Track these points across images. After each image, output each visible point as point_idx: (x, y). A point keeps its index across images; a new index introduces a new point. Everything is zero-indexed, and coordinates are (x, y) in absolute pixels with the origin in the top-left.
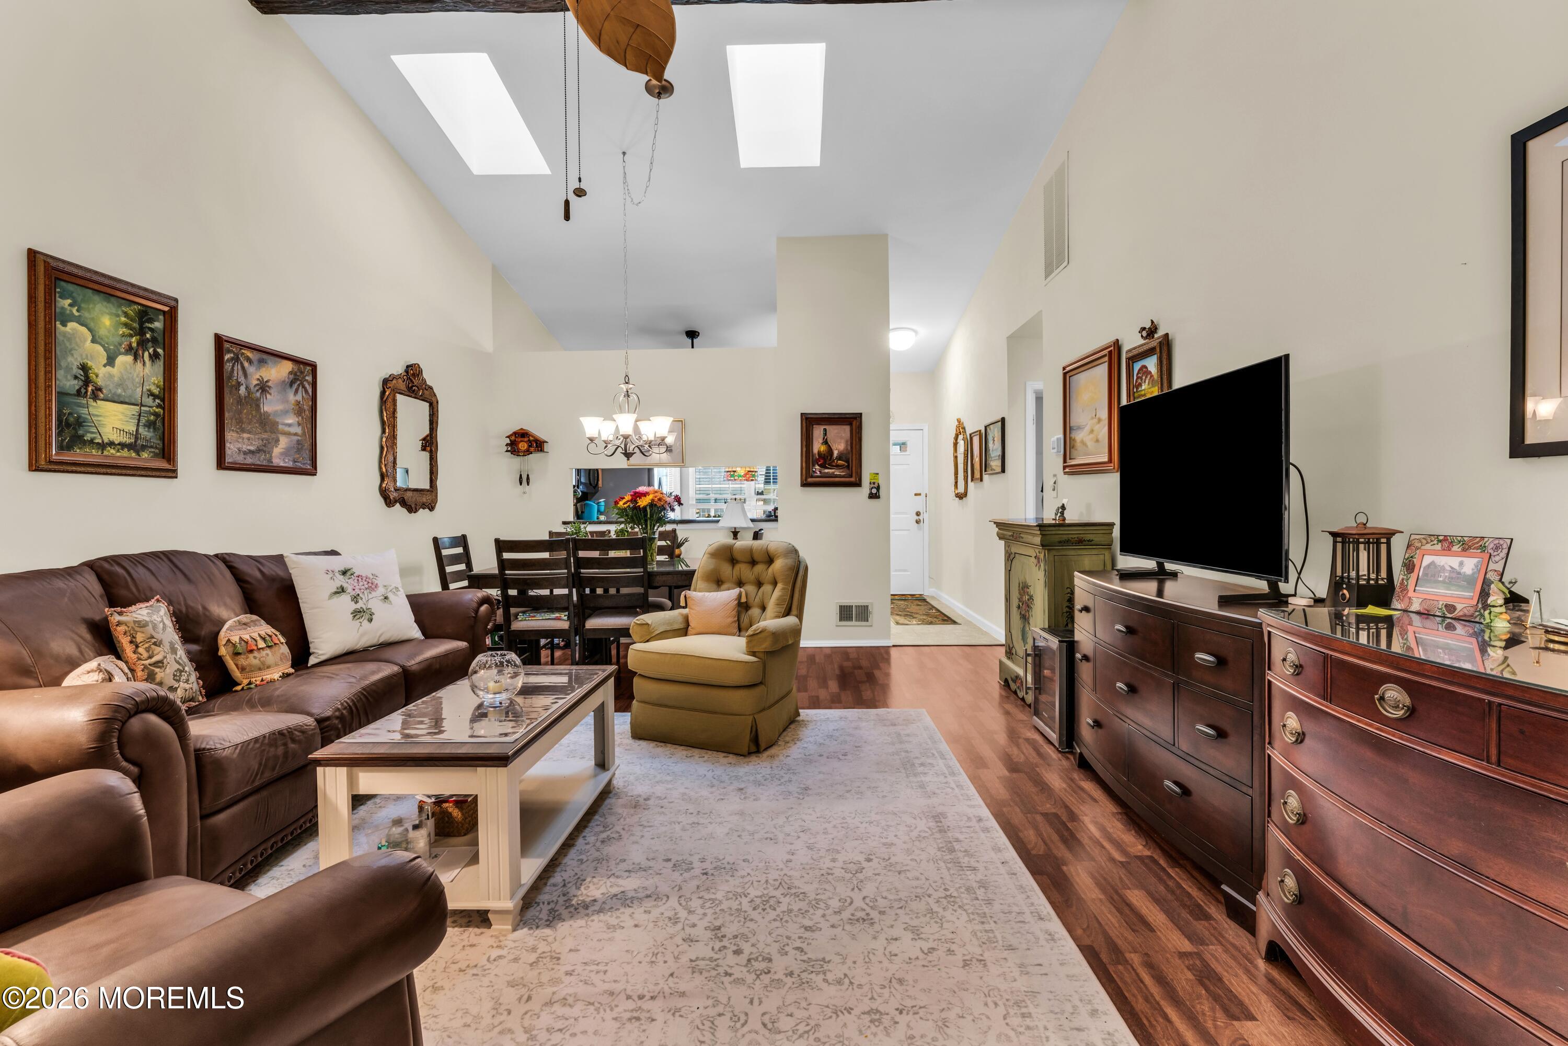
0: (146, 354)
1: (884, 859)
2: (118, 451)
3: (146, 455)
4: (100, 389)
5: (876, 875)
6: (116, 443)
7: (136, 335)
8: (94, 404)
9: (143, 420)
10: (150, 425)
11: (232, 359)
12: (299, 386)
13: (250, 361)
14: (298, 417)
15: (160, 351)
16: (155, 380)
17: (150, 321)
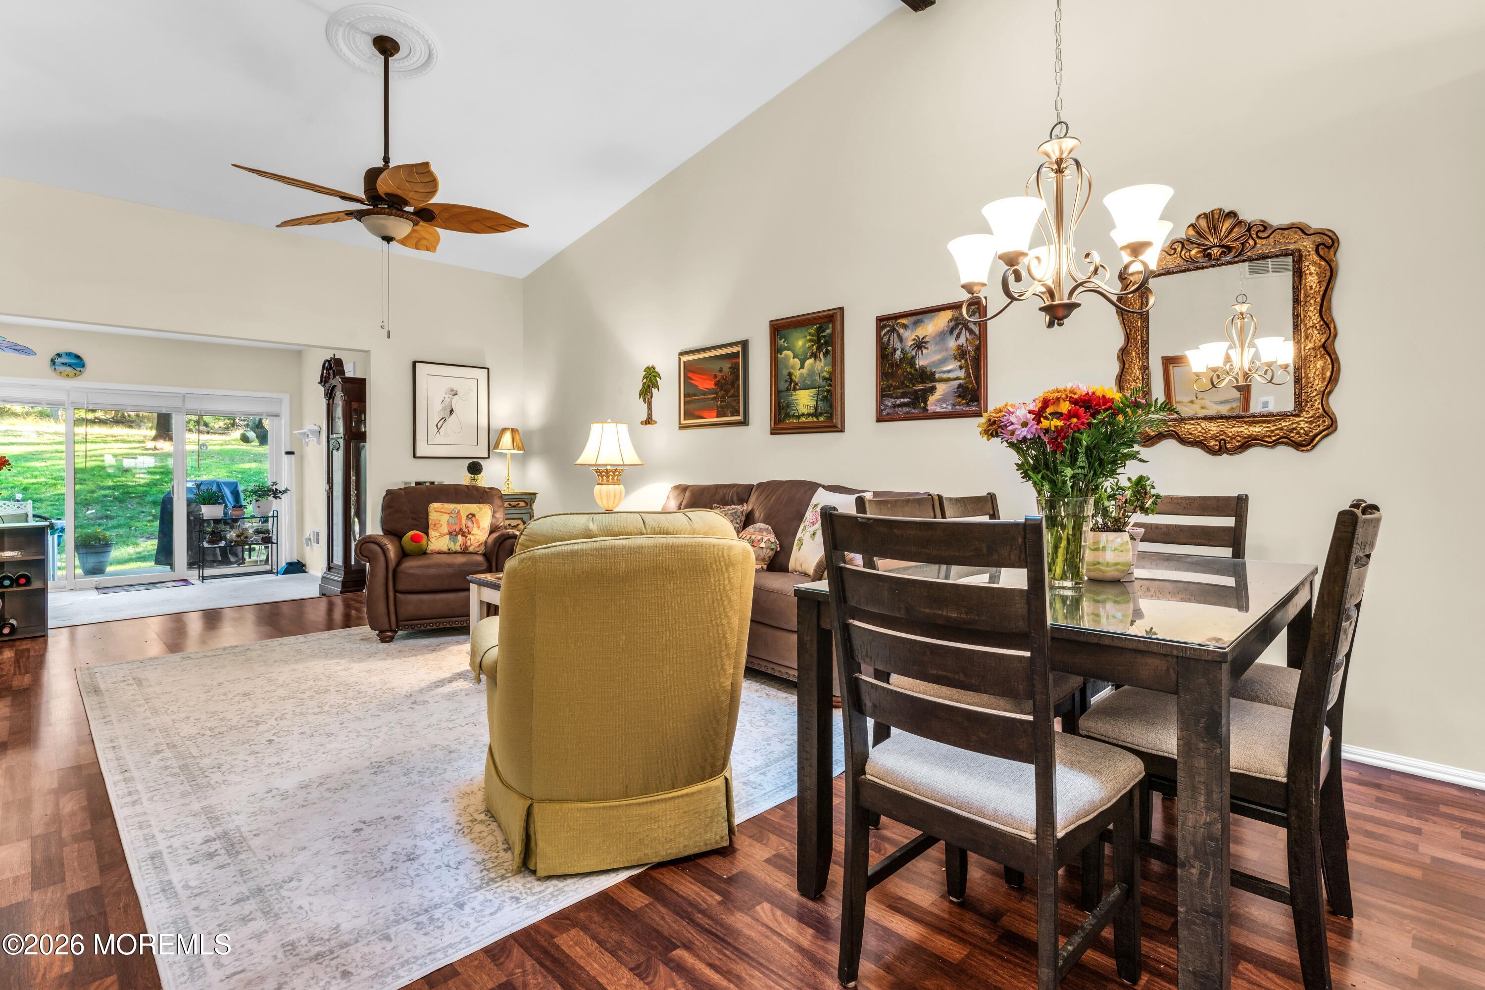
0: (821, 354)
3: (821, 419)
4: (797, 384)
7: (815, 344)
11: (888, 331)
12: (961, 329)
13: (905, 327)
14: (960, 361)
15: (830, 348)
16: (827, 369)
17: (824, 331)
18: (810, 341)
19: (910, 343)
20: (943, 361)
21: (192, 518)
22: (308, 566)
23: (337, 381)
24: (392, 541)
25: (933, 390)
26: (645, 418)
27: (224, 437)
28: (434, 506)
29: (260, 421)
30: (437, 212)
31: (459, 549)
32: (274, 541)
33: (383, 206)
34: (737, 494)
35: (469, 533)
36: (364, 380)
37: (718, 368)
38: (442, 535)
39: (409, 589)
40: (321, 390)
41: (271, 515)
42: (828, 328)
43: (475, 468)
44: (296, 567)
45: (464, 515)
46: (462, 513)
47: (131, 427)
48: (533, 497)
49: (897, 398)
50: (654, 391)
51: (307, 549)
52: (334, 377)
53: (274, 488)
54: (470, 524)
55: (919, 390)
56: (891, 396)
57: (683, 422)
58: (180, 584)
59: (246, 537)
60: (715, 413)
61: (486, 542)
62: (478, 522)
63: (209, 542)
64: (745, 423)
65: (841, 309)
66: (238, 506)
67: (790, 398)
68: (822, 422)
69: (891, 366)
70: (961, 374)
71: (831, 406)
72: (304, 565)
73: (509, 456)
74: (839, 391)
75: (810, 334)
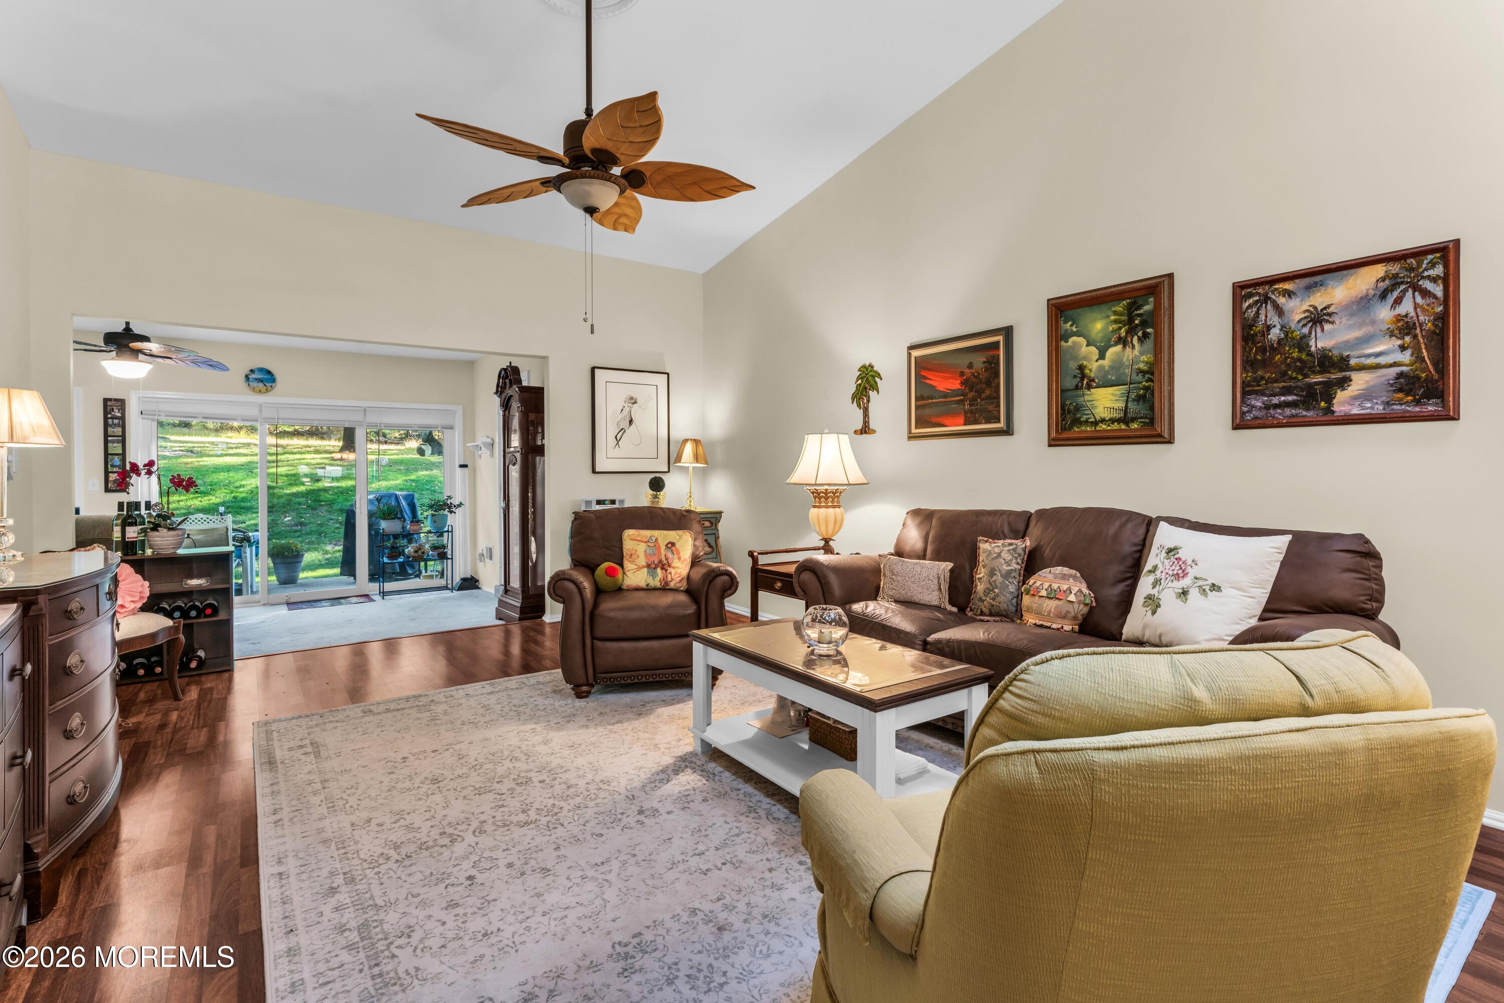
0: (1135, 339)
1: (453, 885)
2: (1109, 426)
3: (1136, 426)
4: (1093, 380)
5: (458, 865)
6: (1107, 419)
7: (1124, 326)
8: (1089, 393)
9: (1133, 396)
10: (1140, 399)
11: (1257, 302)
12: (1404, 291)
13: (1289, 294)
14: (1402, 338)
15: (1149, 330)
16: (1144, 358)
17: (1139, 308)
18: (1115, 322)
19: (1298, 317)
20: (1367, 339)
21: (373, 532)
22: (481, 581)
23: (514, 391)
24: (585, 576)
25: (1344, 382)
26: (859, 426)
27: (399, 447)
28: (629, 533)
29: (431, 433)
30: (648, 175)
31: (658, 584)
32: (449, 557)
33: (587, 169)
34: (1009, 524)
35: (670, 566)
36: (542, 389)
37: (967, 362)
38: (640, 568)
39: (608, 636)
40: (497, 400)
41: (446, 529)
42: (1147, 303)
43: (657, 485)
44: (470, 583)
45: (662, 544)
46: (660, 541)
47: (323, 438)
48: (718, 516)
49: (1274, 395)
50: (872, 394)
51: (480, 565)
52: (511, 386)
53: (449, 502)
54: (670, 555)
55: (1316, 383)
56: (1257, 393)
57: (914, 431)
58: (362, 600)
59: (423, 553)
60: (962, 420)
61: (688, 577)
62: (678, 553)
63: (389, 557)
64: (1008, 431)
65: (1171, 276)
66: (415, 520)
67: (1082, 399)
68: (1136, 429)
69: (1263, 350)
70: (1406, 357)
71: (1152, 408)
72: (477, 581)
73: (691, 469)
74: (1166, 388)
75: (1115, 313)
